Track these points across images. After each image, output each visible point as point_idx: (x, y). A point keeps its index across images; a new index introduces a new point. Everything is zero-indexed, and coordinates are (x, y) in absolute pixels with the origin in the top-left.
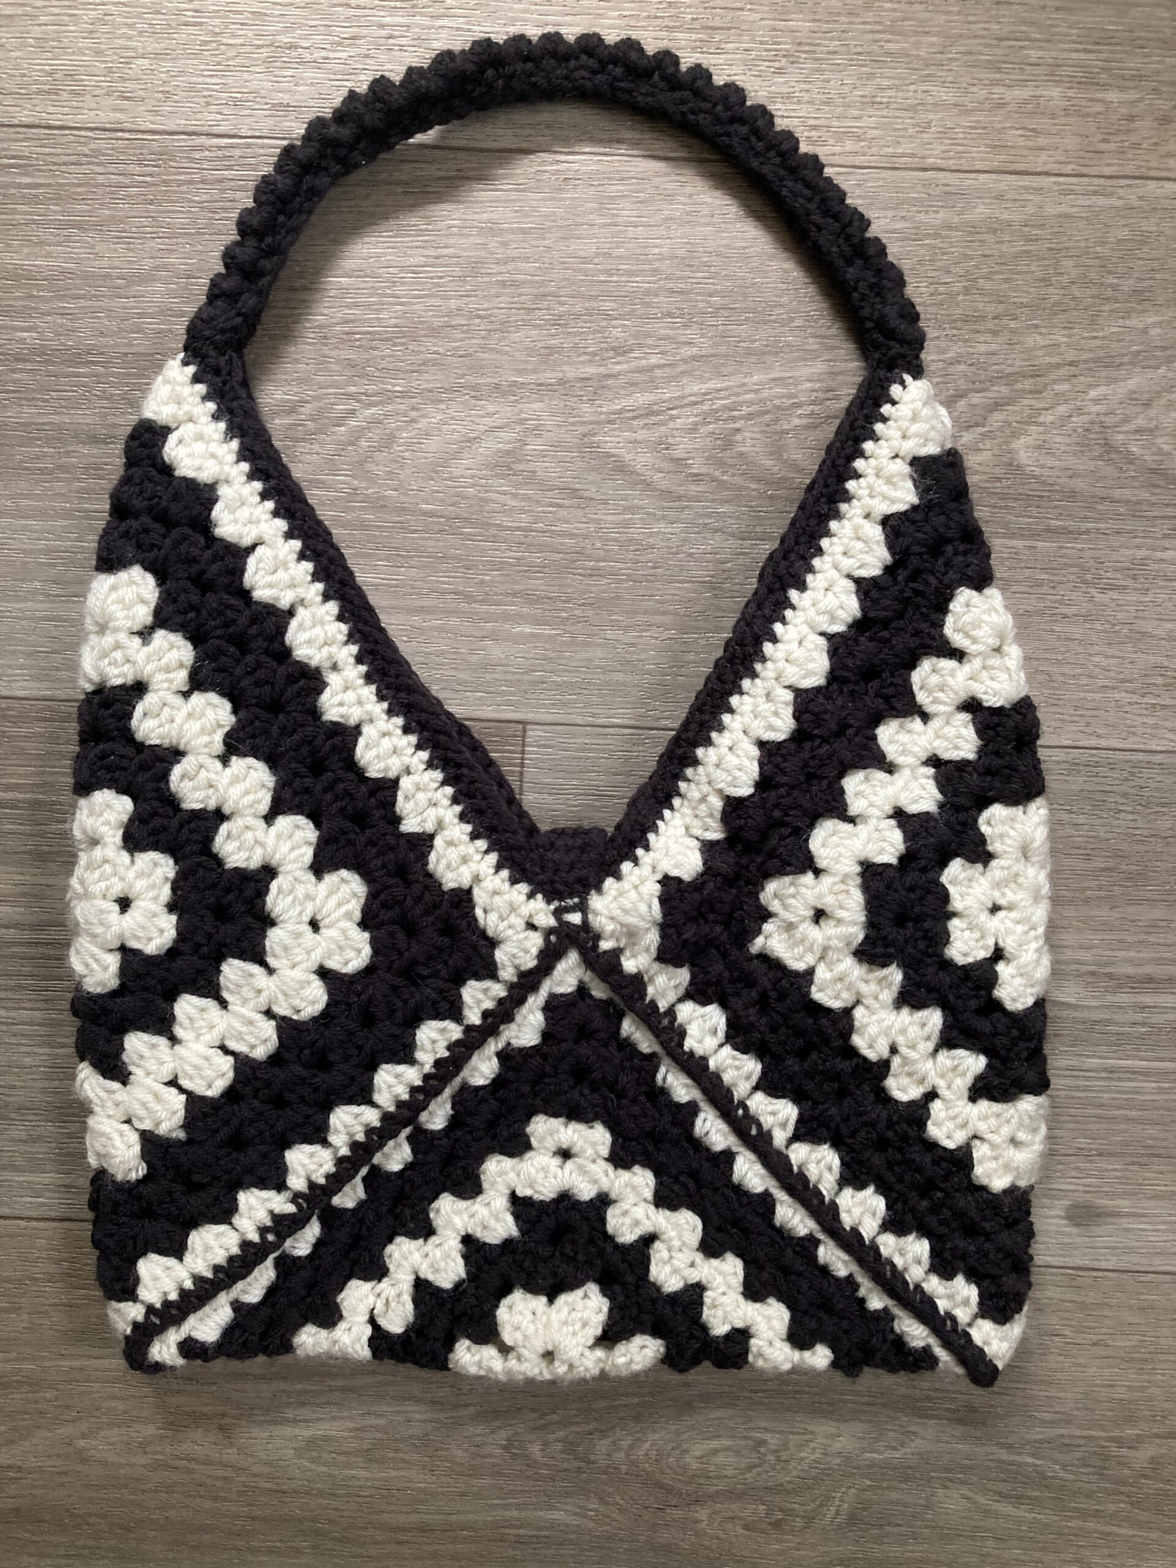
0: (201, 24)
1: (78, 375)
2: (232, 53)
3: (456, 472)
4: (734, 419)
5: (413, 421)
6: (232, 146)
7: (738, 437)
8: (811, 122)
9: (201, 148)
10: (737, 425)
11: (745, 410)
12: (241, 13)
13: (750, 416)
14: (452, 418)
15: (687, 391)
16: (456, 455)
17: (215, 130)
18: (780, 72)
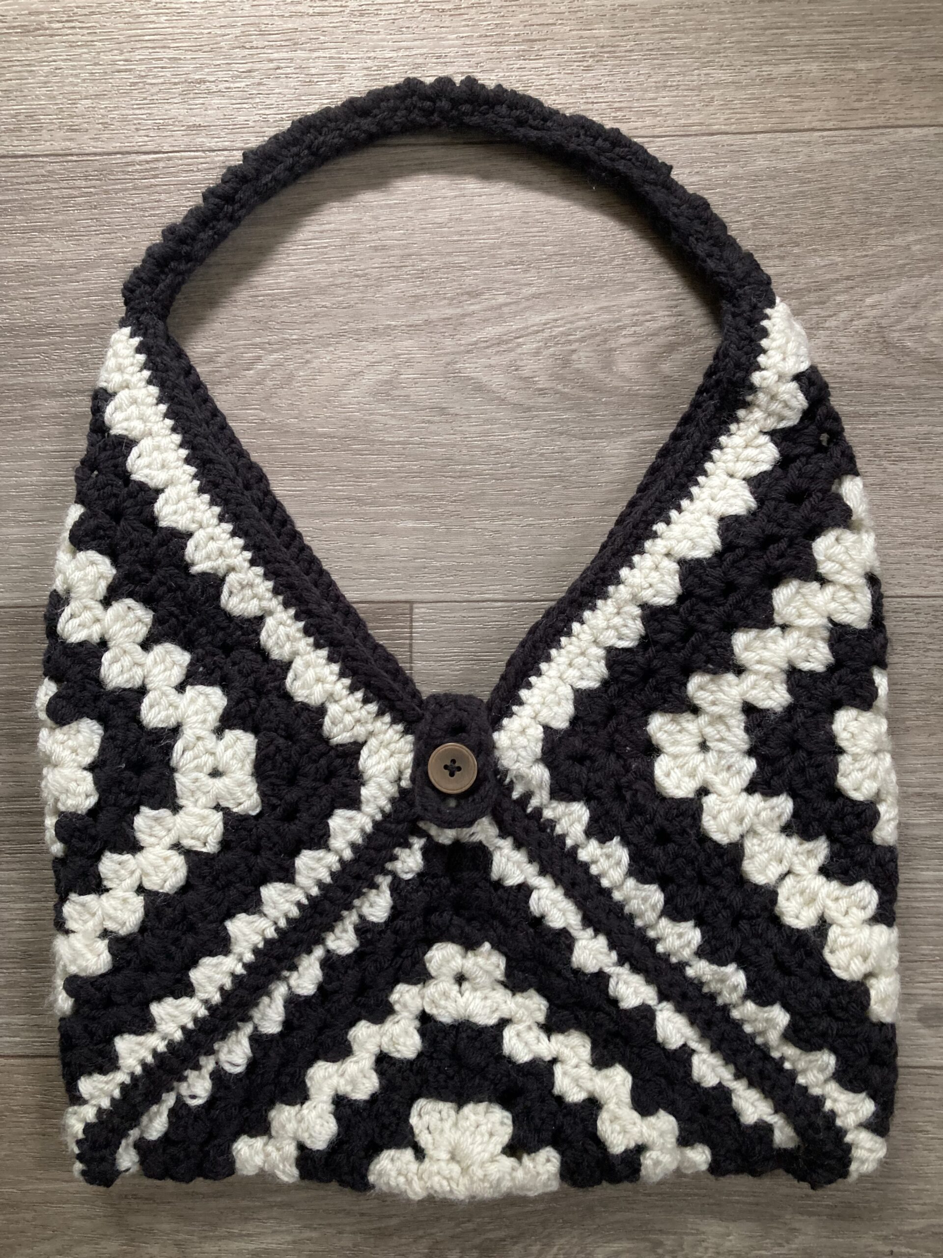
0: (130, 70)
1: (40, 345)
2: (155, 90)
3: (345, 400)
4: (570, 342)
5: (307, 362)
6: (157, 160)
7: (574, 357)
8: (616, 105)
9: (132, 164)
10: (573, 347)
11: (579, 335)
12: (160, 59)
13: (582, 340)
14: (339, 358)
15: (530, 323)
16: (344, 387)
17: (144, 149)
18: (588, 69)
